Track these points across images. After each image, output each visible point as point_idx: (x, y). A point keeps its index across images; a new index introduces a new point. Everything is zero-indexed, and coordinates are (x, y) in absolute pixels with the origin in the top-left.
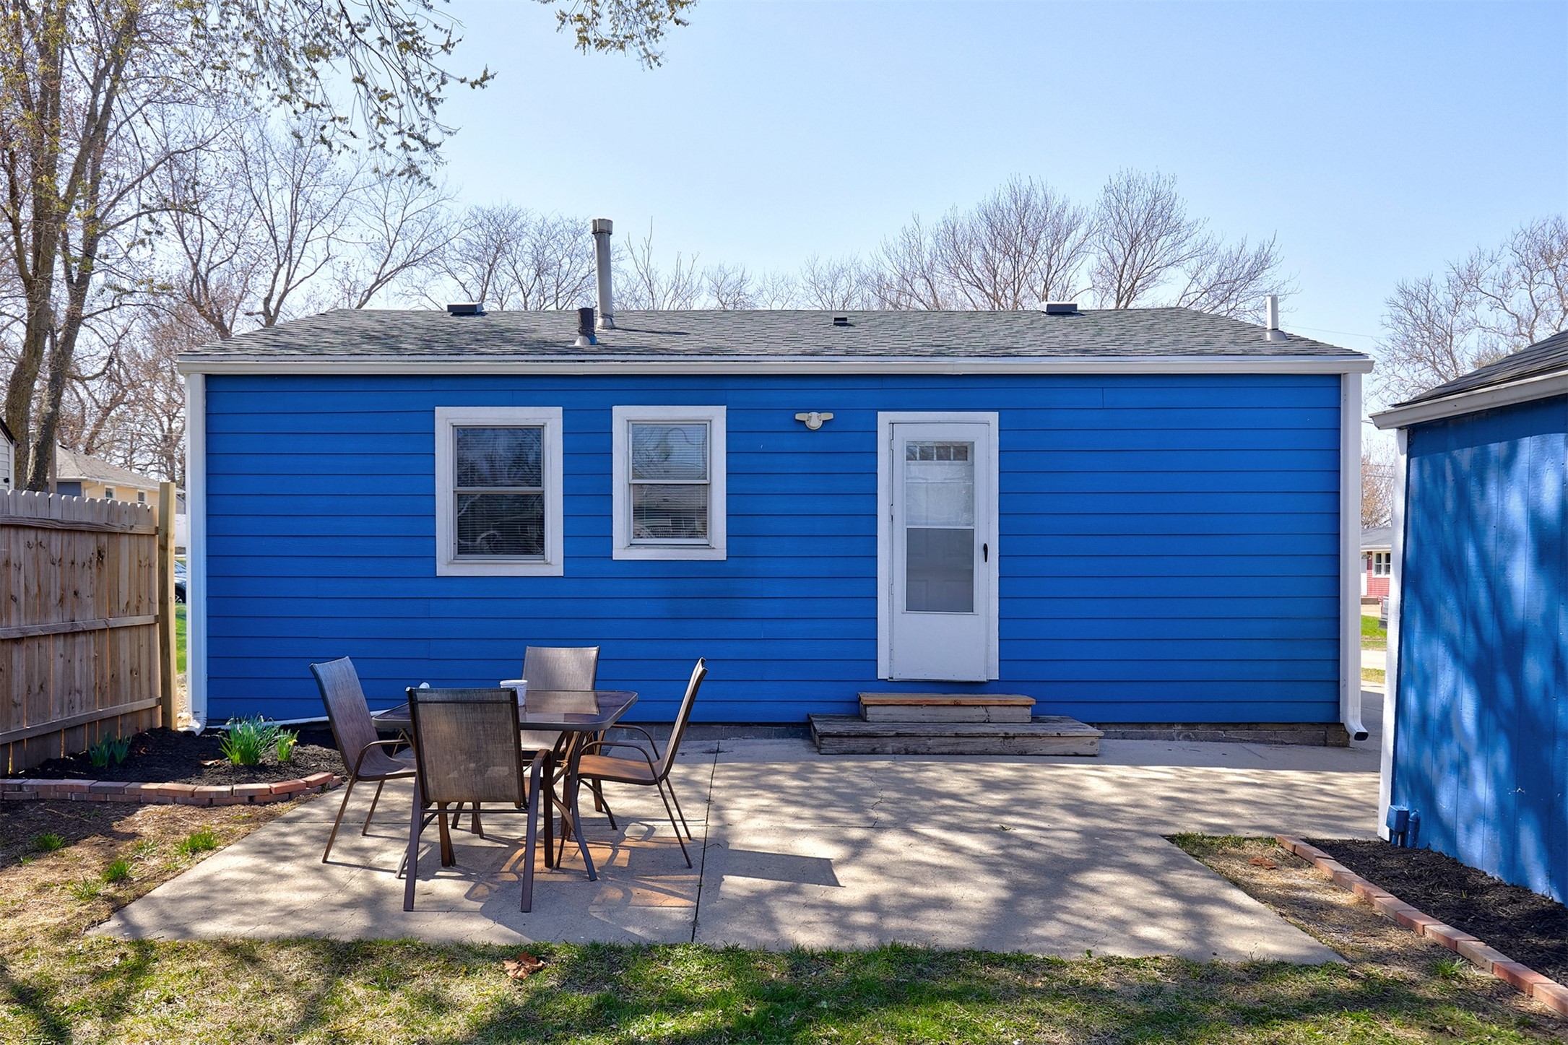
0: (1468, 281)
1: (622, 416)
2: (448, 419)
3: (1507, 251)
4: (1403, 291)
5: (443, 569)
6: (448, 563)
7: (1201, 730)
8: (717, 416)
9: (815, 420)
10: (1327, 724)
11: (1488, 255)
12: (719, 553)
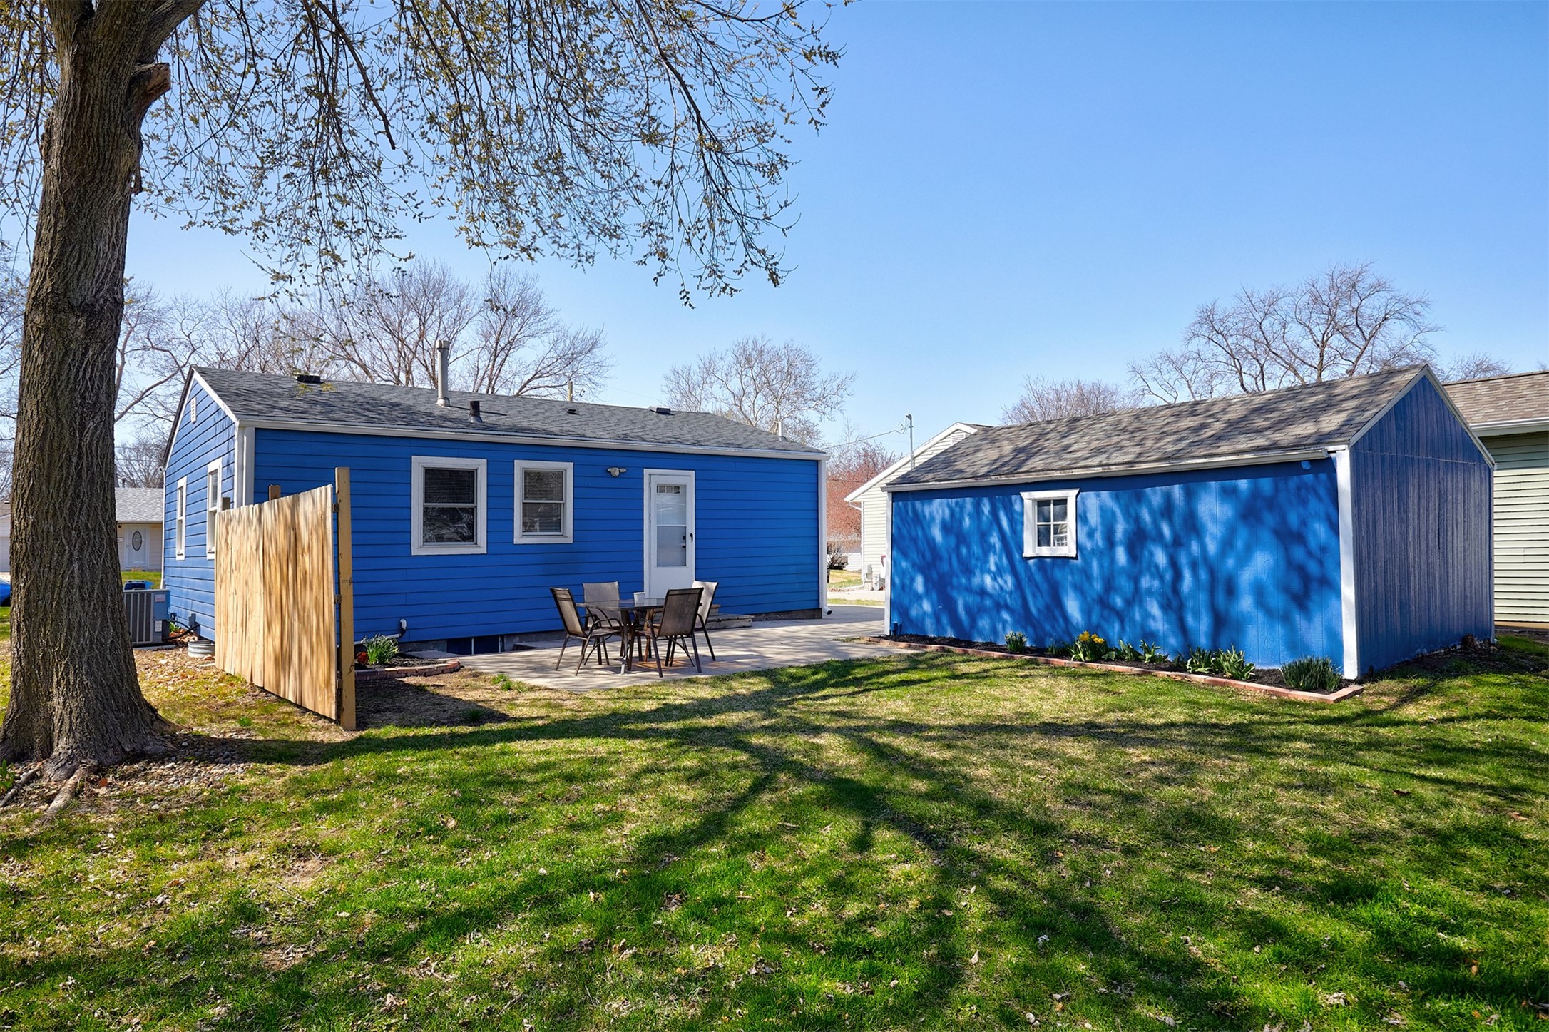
0: (709, 370)
1: (520, 466)
2: (420, 463)
3: (730, 354)
4: (675, 372)
5: (415, 551)
6: (419, 547)
7: (772, 616)
8: (568, 467)
9: (616, 472)
10: (814, 609)
11: (719, 355)
12: (570, 540)
